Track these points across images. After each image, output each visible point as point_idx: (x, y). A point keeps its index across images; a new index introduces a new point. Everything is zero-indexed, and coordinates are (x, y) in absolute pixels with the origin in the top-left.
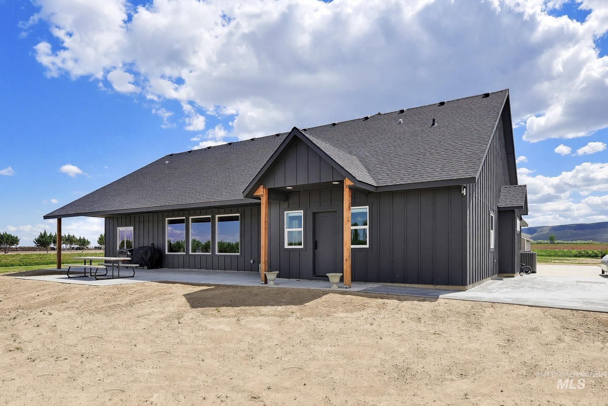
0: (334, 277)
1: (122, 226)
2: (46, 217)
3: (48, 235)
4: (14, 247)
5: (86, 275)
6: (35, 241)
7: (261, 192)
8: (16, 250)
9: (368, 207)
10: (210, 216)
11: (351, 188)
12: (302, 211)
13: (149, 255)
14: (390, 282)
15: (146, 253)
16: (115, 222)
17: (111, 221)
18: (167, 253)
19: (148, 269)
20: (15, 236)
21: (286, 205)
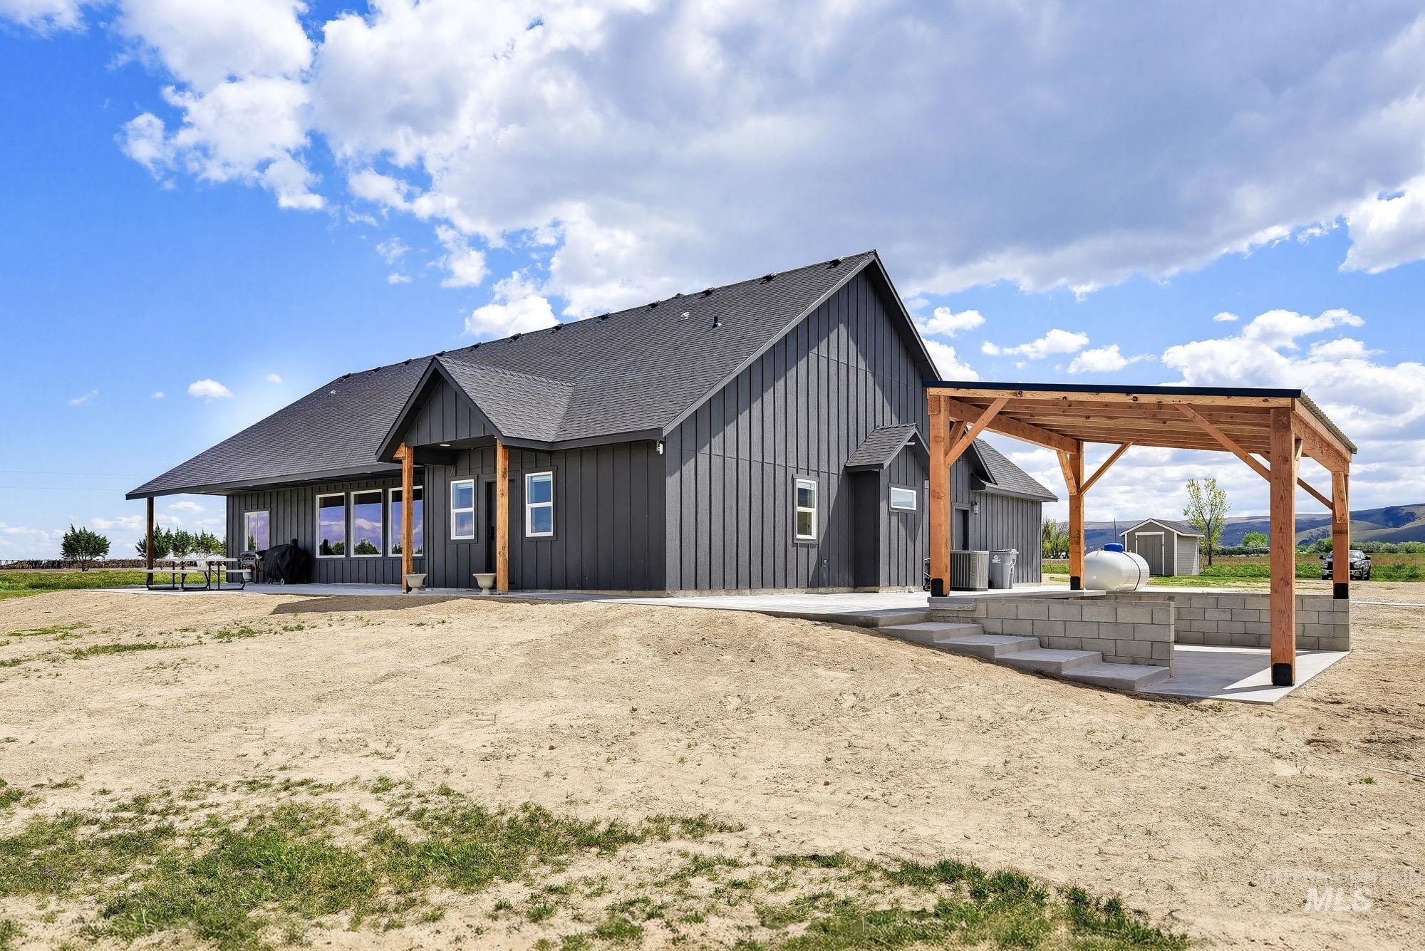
0: (484, 580)
1: (251, 510)
2: (129, 497)
3: (164, 534)
4: (99, 558)
5: (176, 586)
6: (139, 547)
7: (403, 453)
8: (108, 564)
9: (551, 473)
10: (380, 490)
11: (504, 447)
12: (473, 480)
13: (288, 557)
14: (578, 588)
15: (283, 556)
16: (242, 504)
17: (236, 500)
18: (318, 556)
19: (286, 583)
20: (101, 537)
21: (452, 470)
